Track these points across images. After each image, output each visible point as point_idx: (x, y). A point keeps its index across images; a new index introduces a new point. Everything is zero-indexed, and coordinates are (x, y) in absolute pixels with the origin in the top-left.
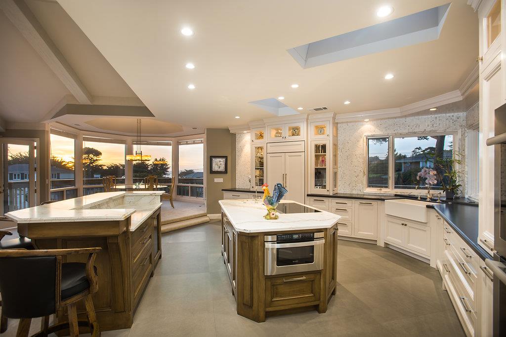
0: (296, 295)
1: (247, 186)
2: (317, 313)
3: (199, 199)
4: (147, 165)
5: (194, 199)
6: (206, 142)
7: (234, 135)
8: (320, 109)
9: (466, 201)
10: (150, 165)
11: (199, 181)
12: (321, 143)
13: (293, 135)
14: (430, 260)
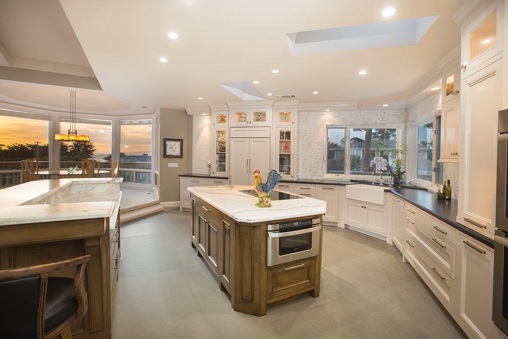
0: (295, 283)
1: (205, 172)
2: (312, 299)
3: (147, 185)
4: (65, 146)
5: (139, 185)
6: (155, 123)
7: (191, 117)
8: (289, 97)
9: (407, 185)
10: (70, 146)
11: (144, 165)
12: (285, 130)
13: (258, 120)
14: (386, 237)
